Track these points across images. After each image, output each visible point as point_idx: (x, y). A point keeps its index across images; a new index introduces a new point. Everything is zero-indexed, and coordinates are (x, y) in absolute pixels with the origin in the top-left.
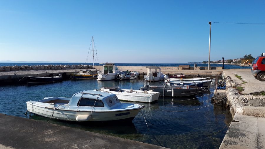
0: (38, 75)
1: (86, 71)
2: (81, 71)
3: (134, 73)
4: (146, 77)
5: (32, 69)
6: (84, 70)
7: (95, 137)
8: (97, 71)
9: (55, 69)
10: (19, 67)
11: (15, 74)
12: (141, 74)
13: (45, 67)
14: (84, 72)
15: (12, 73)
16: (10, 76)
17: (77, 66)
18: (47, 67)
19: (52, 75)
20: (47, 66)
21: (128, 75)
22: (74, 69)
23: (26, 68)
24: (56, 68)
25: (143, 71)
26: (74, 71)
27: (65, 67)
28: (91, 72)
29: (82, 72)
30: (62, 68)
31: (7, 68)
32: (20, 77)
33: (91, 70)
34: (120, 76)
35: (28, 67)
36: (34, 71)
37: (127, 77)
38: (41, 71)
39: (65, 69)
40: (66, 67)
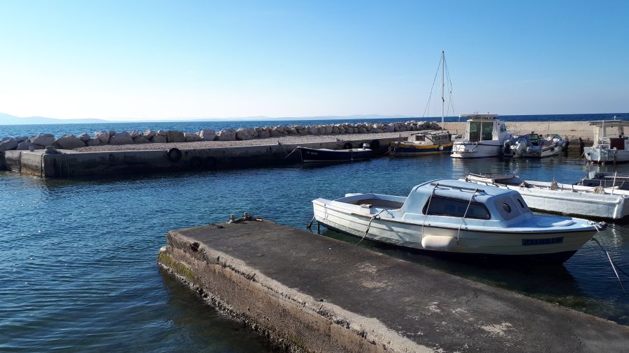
0: (321, 145)
1: (425, 136)
2: (412, 135)
3: (552, 141)
4: (591, 151)
5: (309, 133)
6: (420, 133)
7: (477, 292)
8: (450, 136)
9: (354, 133)
10: (285, 129)
11: (279, 144)
12: (574, 142)
13: (333, 127)
14: (418, 138)
15: (272, 142)
16: (270, 148)
17: (401, 125)
18: (339, 128)
19: (349, 145)
20: (338, 125)
21: (535, 144)
22: (395, 131)
23: (297, 130)
24: (356, 130)
25: (577, 135)
26: (396, 135)
27: (375, 126)
28: (435, 138)
29: (414, 137)
30: (370, 130)
31: (263, 130)
32: (289, 149)
33: (434, 133)
34: (512, 147)
35: (301, 129)
36: (312, 137)
37: (531, 152)
38: (326, 136)
39: (375, 131)
40: (378, 128)
